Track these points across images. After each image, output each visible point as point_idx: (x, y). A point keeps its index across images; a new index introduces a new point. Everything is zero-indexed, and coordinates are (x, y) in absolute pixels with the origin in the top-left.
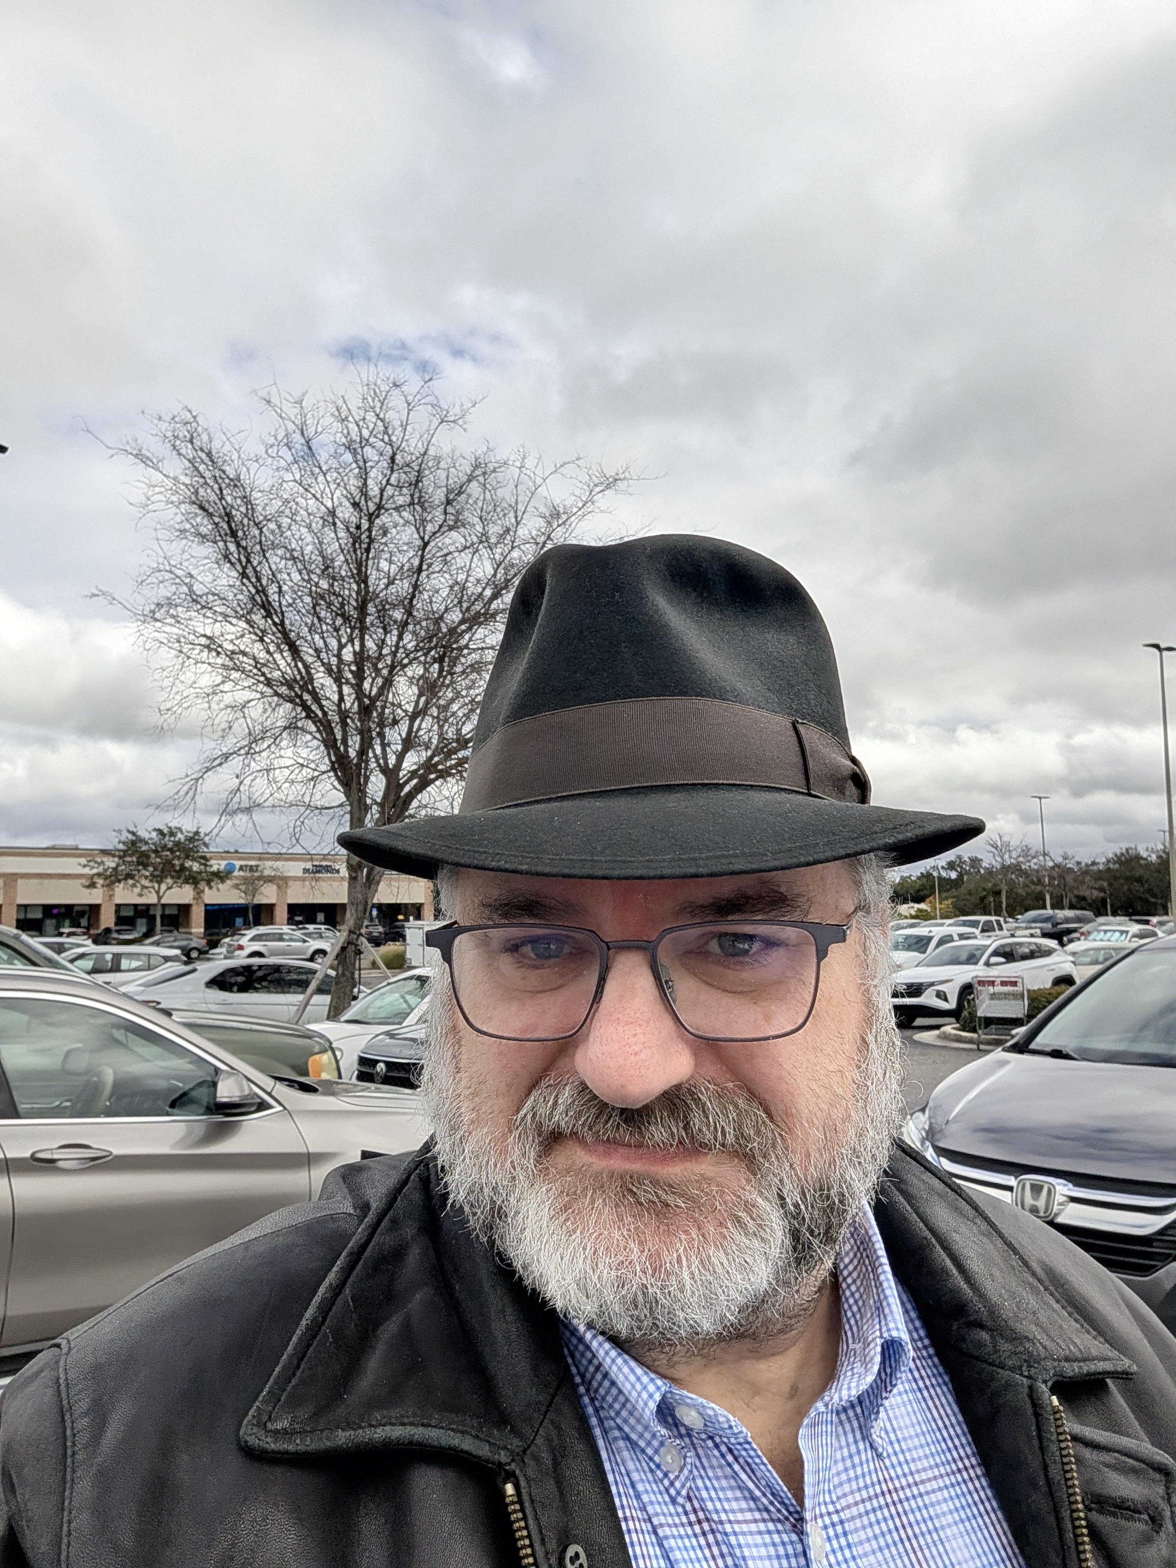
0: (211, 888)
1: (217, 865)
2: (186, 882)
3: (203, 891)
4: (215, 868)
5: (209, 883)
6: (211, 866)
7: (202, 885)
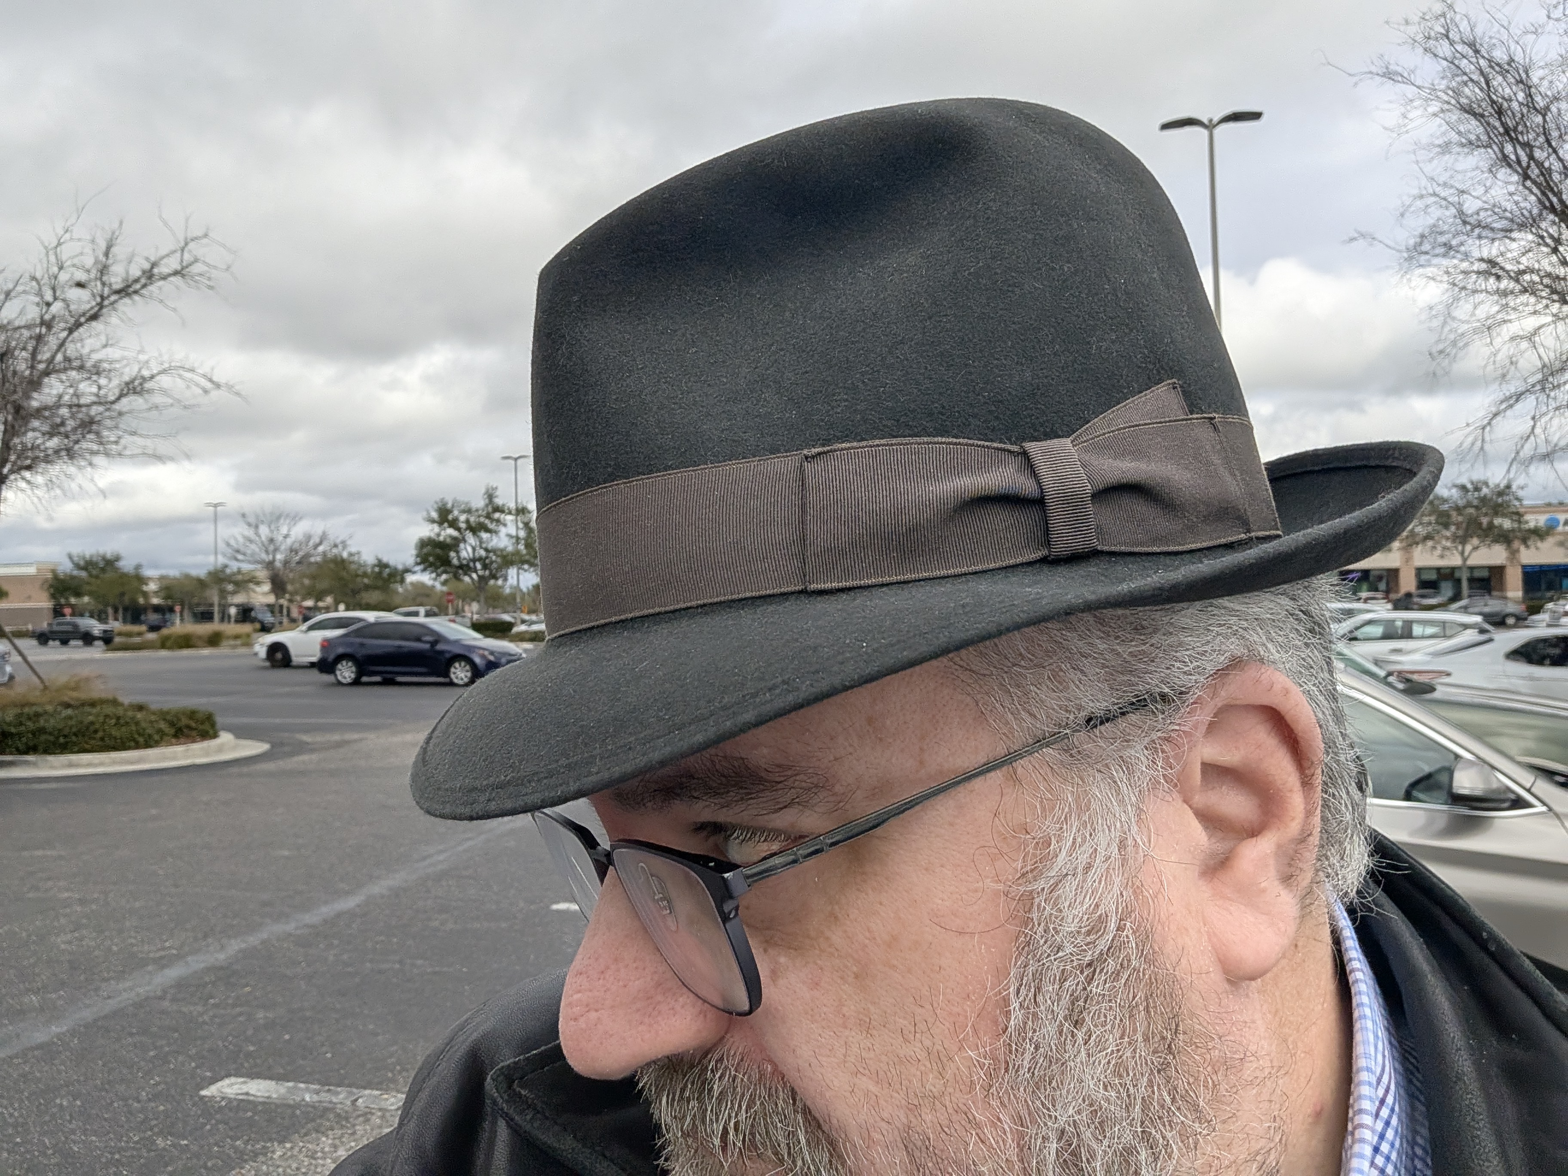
0: (1527, 547)
1: (1534, 521)
2: (1496, 541)
3: (1518, 551)
4: (1532, 525)
5: (1524, 541)
6: (1527, 522)
7: (1516, 544)
